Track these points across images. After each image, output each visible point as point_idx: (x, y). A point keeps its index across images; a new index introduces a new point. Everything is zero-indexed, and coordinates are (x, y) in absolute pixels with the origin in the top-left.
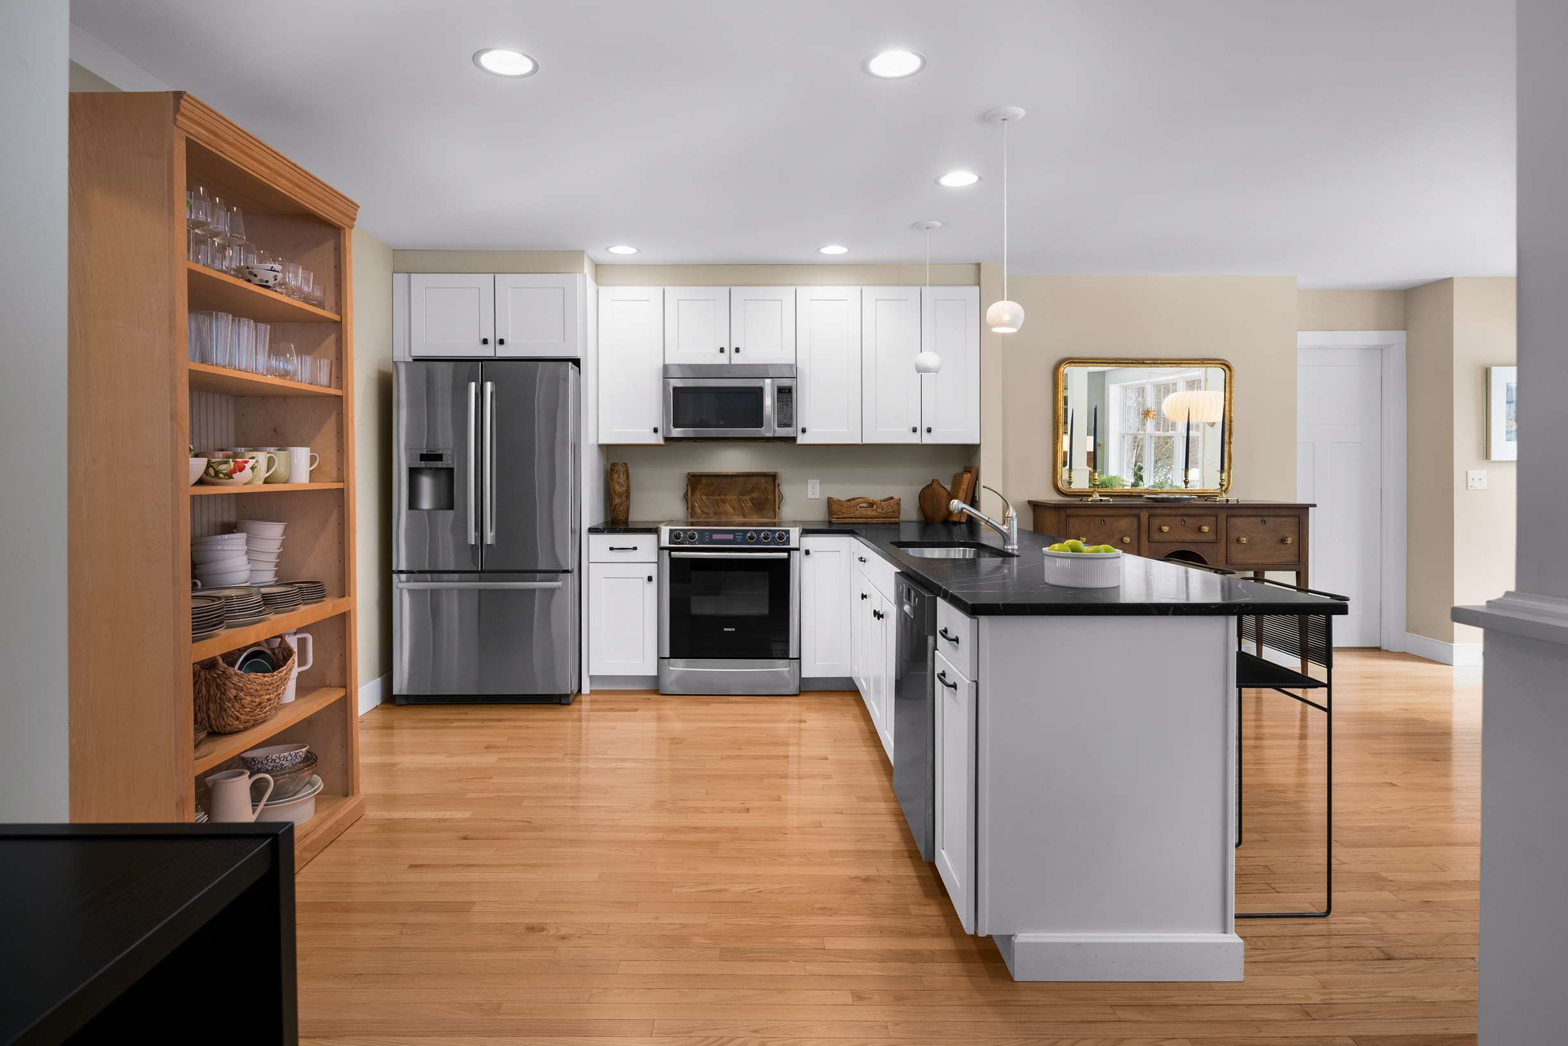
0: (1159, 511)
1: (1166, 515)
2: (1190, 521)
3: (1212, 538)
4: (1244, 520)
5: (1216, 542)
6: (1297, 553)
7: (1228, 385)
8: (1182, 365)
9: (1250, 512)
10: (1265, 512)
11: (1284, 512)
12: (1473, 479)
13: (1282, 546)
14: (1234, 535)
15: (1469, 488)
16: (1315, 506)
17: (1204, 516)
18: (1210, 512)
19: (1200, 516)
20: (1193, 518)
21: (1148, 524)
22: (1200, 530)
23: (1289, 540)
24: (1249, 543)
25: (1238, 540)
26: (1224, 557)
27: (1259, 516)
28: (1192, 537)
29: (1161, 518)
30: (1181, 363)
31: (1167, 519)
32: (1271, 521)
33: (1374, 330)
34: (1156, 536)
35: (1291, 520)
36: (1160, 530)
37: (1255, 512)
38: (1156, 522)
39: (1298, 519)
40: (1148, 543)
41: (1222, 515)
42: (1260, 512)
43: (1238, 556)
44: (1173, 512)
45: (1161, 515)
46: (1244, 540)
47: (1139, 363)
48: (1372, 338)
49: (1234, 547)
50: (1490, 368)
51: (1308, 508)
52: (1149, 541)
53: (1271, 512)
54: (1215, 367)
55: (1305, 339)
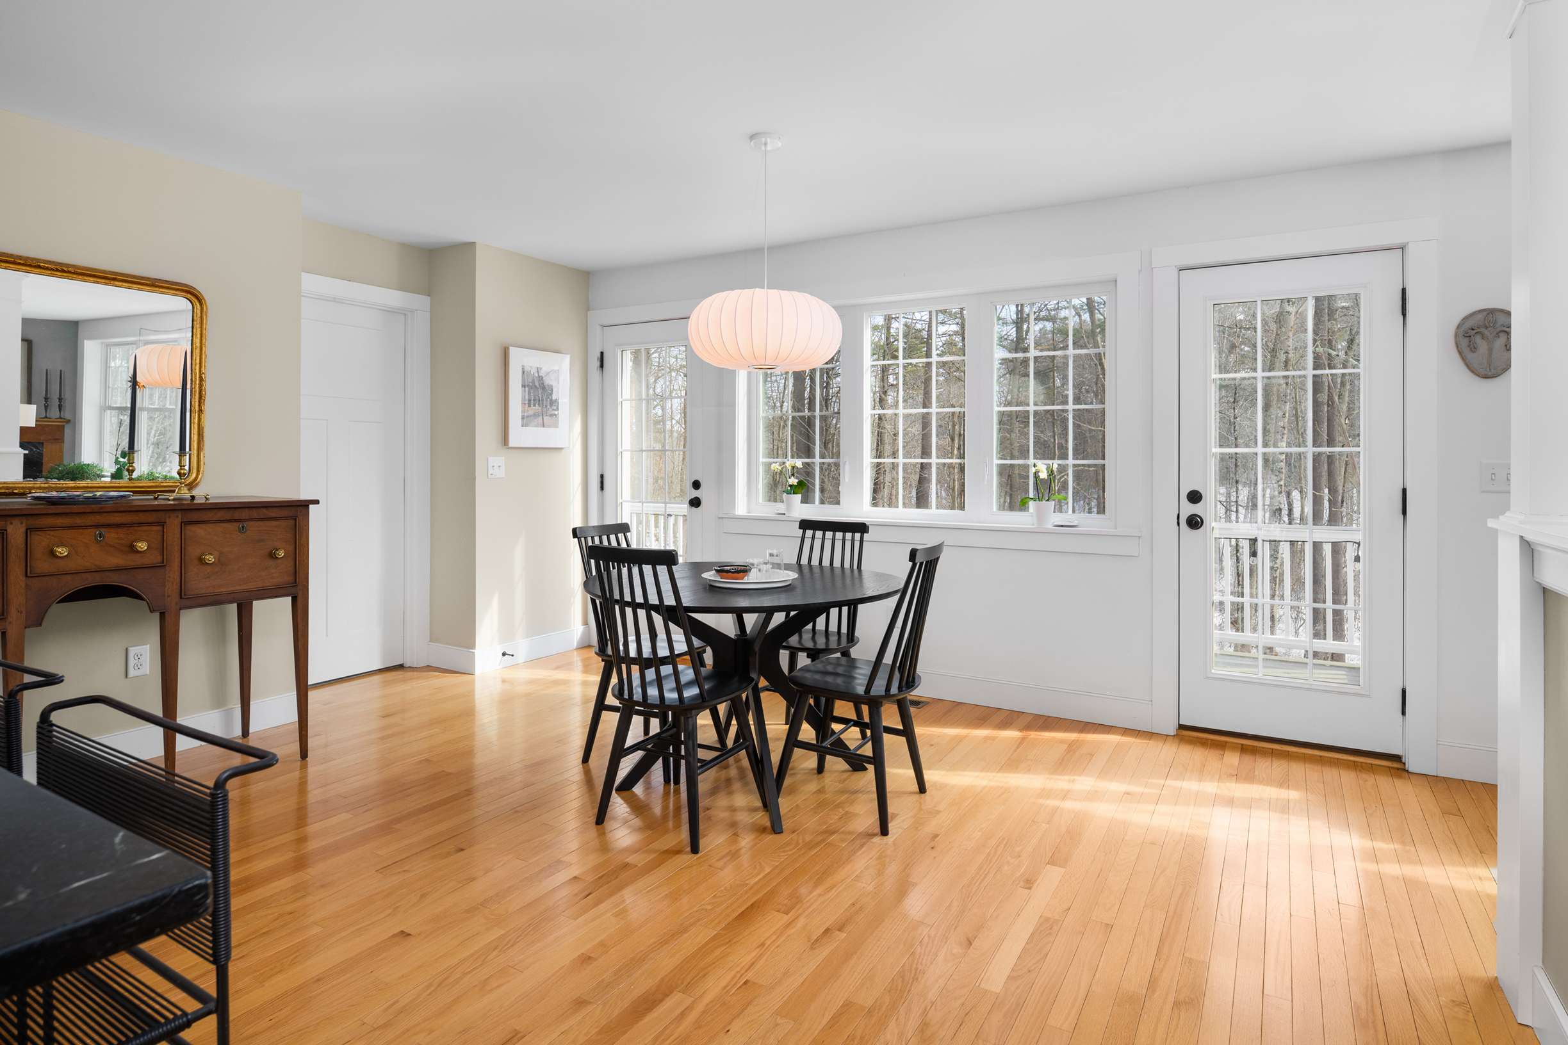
0: (50, 521)
1: (64, 528)
2: (112, 536)
3: (154, 558)
4: (210, 528)
5: (162, 566)
6: (291, 569)
7: (199, 323)
8: (117, 283)
9: (220, 515)
10: (245, 514)
11: (273, 513)
12: (493, 466)
13: (271, 563)
14: (193, 551)
15: (489, 475)
16: (317, 502)
17: (140, 524)
18: (152, 517)
19: (131, 525)
20: (120, 530)
21: (23, 546)
22: (132, 549)
23: (281, 554)
24: (220, 562)
25: (201, 561)
26: (176, 587)
27: (236, 521)
28: (116, 560)
29: (52, 533)
30: (115, 279)
31: (67, 535)
32: (253, 528)
33: (395, 289)
34: (42, 565)
35: (283, 523)
36: (52, 554)
37: (227, 515)
38: (40, 541)
39: (293, 522)
40: (24, 579)
41: (174, 522)
42: (237, 515)
43: (199, 583)
44: (78, 521)
45: (53, 528)
46: (210, 559)
47: (30, 266)
48: (394, 298)
49: (193, 571)
50: (508, 348)
51: (308, 506)
52: (26, 576)
53: (255, 514)
54: (177, 295)
55: (311, 283)
